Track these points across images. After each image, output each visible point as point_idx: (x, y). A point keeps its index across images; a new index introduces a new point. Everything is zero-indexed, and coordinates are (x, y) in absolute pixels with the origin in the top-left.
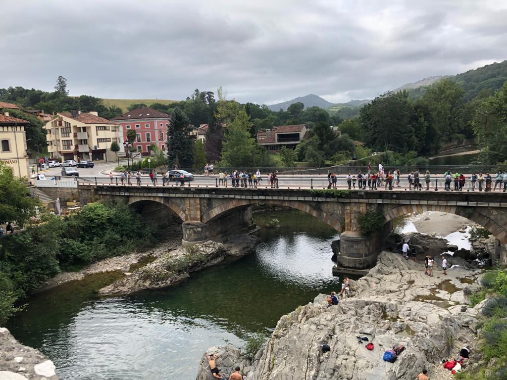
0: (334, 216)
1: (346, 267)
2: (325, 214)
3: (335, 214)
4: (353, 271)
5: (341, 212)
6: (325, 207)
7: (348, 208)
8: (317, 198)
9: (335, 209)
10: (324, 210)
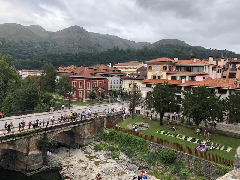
0: (23, 145)
1: (35, 170)
2: (18, 146)
3: (23, 144)
4: (39, 171)
5: (26, 142)
6: (17, 142)
7: (31, 139)
8: (15, 138)
9: (23, 141)
10: (17, 144)
